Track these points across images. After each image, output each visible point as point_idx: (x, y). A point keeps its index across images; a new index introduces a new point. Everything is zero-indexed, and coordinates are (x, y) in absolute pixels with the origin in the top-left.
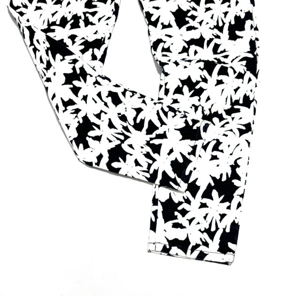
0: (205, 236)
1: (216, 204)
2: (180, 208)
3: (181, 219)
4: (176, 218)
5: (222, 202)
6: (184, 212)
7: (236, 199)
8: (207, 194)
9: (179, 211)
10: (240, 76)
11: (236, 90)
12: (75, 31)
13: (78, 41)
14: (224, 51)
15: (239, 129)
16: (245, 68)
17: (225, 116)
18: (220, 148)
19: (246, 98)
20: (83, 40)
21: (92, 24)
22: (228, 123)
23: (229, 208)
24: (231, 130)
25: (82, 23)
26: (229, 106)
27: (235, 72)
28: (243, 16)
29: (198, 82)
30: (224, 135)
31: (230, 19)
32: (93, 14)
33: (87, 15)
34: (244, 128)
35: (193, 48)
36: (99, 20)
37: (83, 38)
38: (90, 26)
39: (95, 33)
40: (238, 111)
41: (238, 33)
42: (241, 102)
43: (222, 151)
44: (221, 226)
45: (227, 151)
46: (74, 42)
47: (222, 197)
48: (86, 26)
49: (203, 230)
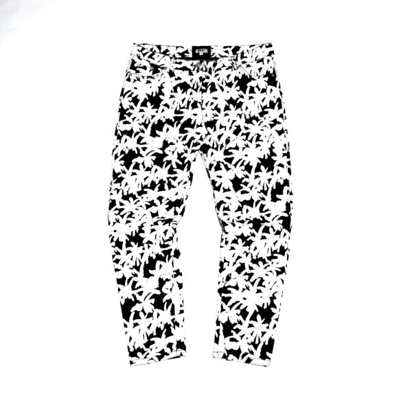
0: (252, 347)
1: (259, 325)
2: (235, 328)
3: (235, 336)
4: (232, 334)
5: (263, 323)
6: (237, 331)
7: (273, 322)
8: (254, 318)
9: (234, 330)
10: (278, 233)
11: (275, 243)
12: (162, 194)
13: (164, 201)
14: (268, 210)
15: (276, 271)
16: (282, 227)
17: (267, 261)
18: (263, 284)
19: (282, 248)
20: (168, 201)
21: (174, 187)
22: (269, 266)
23: (268, 328)
24: (271, 271)
25: (166, 187)
26: (270, 255)
27: (274, 230)
28: (282, 183)
29: (248, 237)
30: (266, 275)
31: (273, 185)
32: (175, 179)
33: (170, 180)
34: (280, 270)
35: (245, 207)
36: (179, 183)
37: (168, 199)
38: (172, 189)
39: (176, 195)
40: (276, 258)
41: (278, 196)
42: (278, 251)
43: (264, 286)
44: (262, 340)
45: (268, 287)
46: (161, 203)
47: (264, 320)
48: (169, 189)
49: (250, 343)
